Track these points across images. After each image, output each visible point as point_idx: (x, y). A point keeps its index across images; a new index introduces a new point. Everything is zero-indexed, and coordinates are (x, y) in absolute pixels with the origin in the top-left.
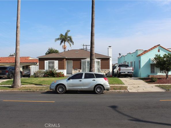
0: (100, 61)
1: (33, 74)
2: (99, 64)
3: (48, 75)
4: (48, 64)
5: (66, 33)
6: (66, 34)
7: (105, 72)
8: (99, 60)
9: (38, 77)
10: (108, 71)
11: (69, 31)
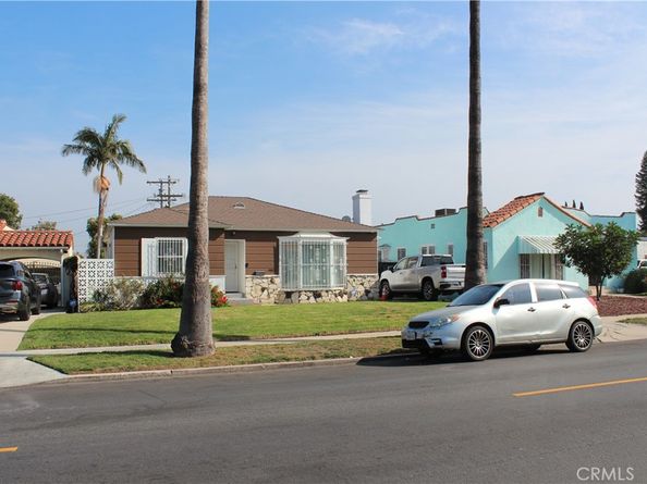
0: (345, 243)
1: (89, 296)
2: (341, 255)
3: (164, 297)
4: (155, 251)
5: (110, 128)
6: (109, 131)
7: (362, 284)
8: (343, 240)
9: (113, 306)
10: (372, 279)
11: (121, 120)
